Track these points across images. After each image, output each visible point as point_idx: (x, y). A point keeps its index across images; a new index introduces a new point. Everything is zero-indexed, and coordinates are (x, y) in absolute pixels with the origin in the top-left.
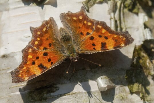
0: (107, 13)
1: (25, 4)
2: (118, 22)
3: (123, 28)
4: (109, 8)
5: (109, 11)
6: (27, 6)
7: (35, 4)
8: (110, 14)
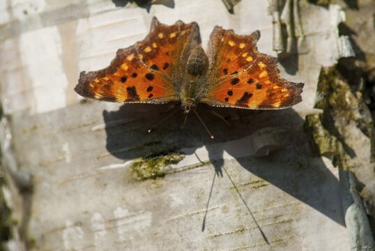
0: (266, 13)
1: (117, 5)
2: (288, 28)
3: (299, 37)
4: (270, 4)
5: (269, 8)
6: (120, 8)
7: (134, 4)
8: (271, 14)
